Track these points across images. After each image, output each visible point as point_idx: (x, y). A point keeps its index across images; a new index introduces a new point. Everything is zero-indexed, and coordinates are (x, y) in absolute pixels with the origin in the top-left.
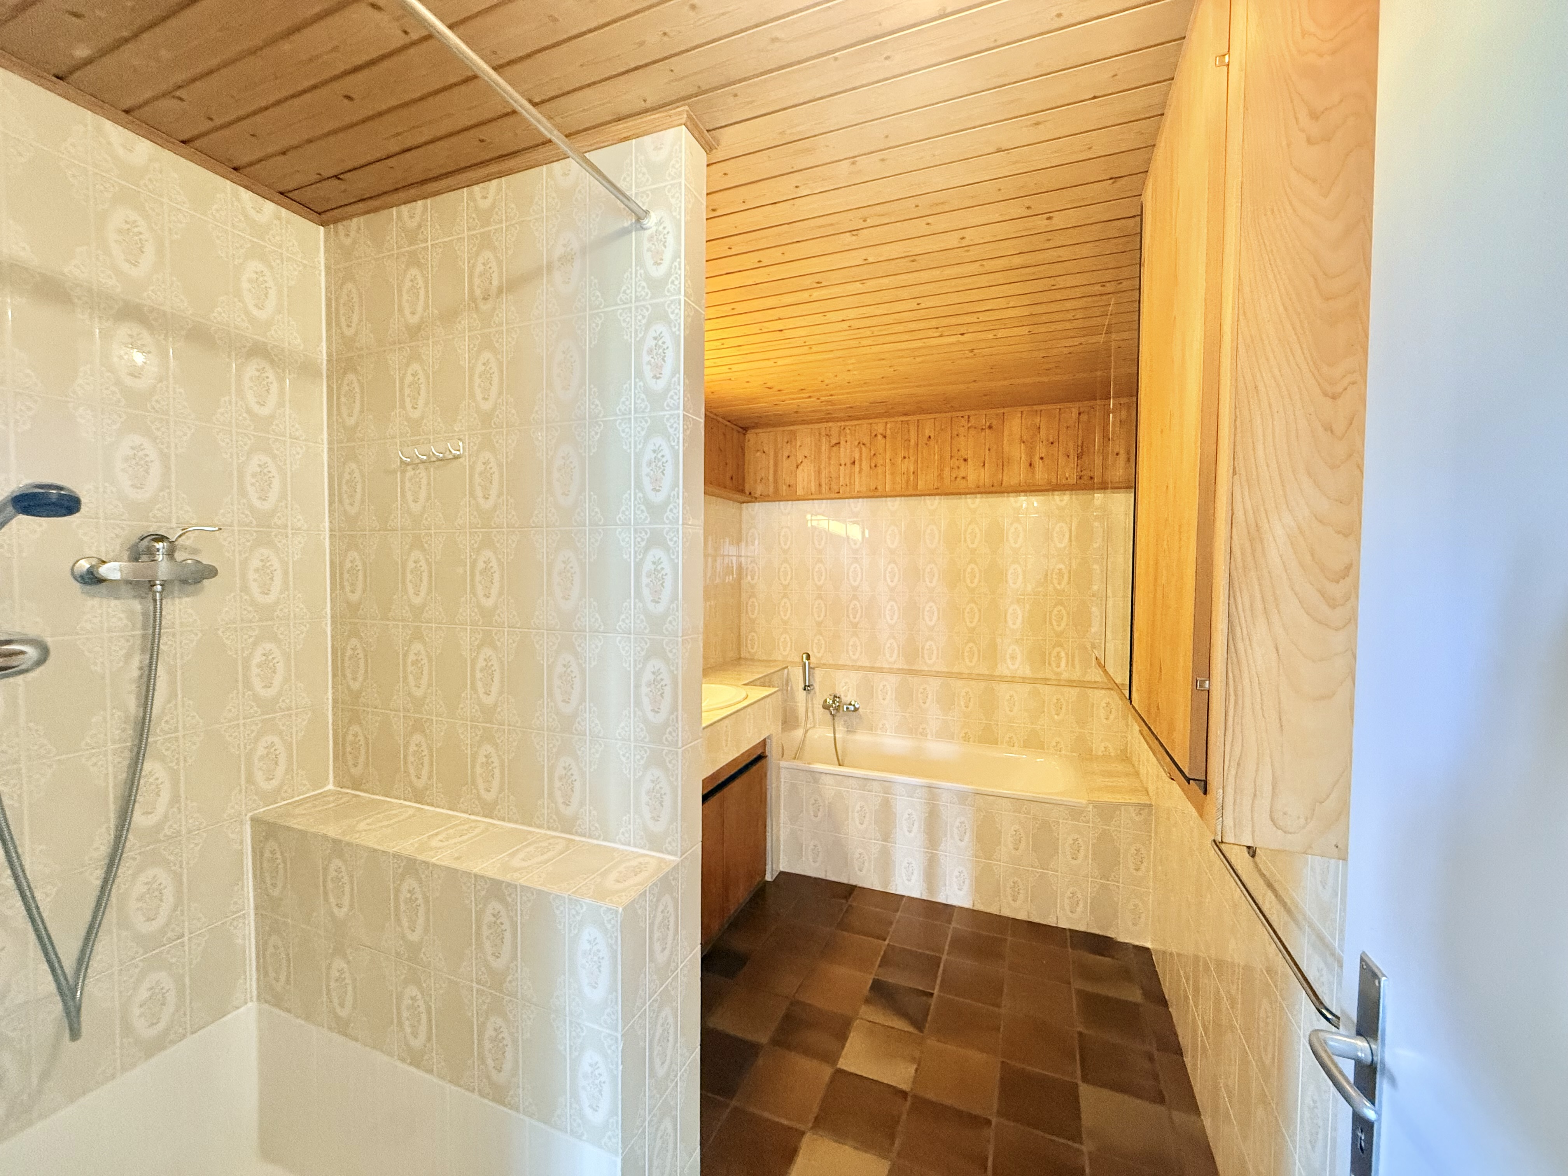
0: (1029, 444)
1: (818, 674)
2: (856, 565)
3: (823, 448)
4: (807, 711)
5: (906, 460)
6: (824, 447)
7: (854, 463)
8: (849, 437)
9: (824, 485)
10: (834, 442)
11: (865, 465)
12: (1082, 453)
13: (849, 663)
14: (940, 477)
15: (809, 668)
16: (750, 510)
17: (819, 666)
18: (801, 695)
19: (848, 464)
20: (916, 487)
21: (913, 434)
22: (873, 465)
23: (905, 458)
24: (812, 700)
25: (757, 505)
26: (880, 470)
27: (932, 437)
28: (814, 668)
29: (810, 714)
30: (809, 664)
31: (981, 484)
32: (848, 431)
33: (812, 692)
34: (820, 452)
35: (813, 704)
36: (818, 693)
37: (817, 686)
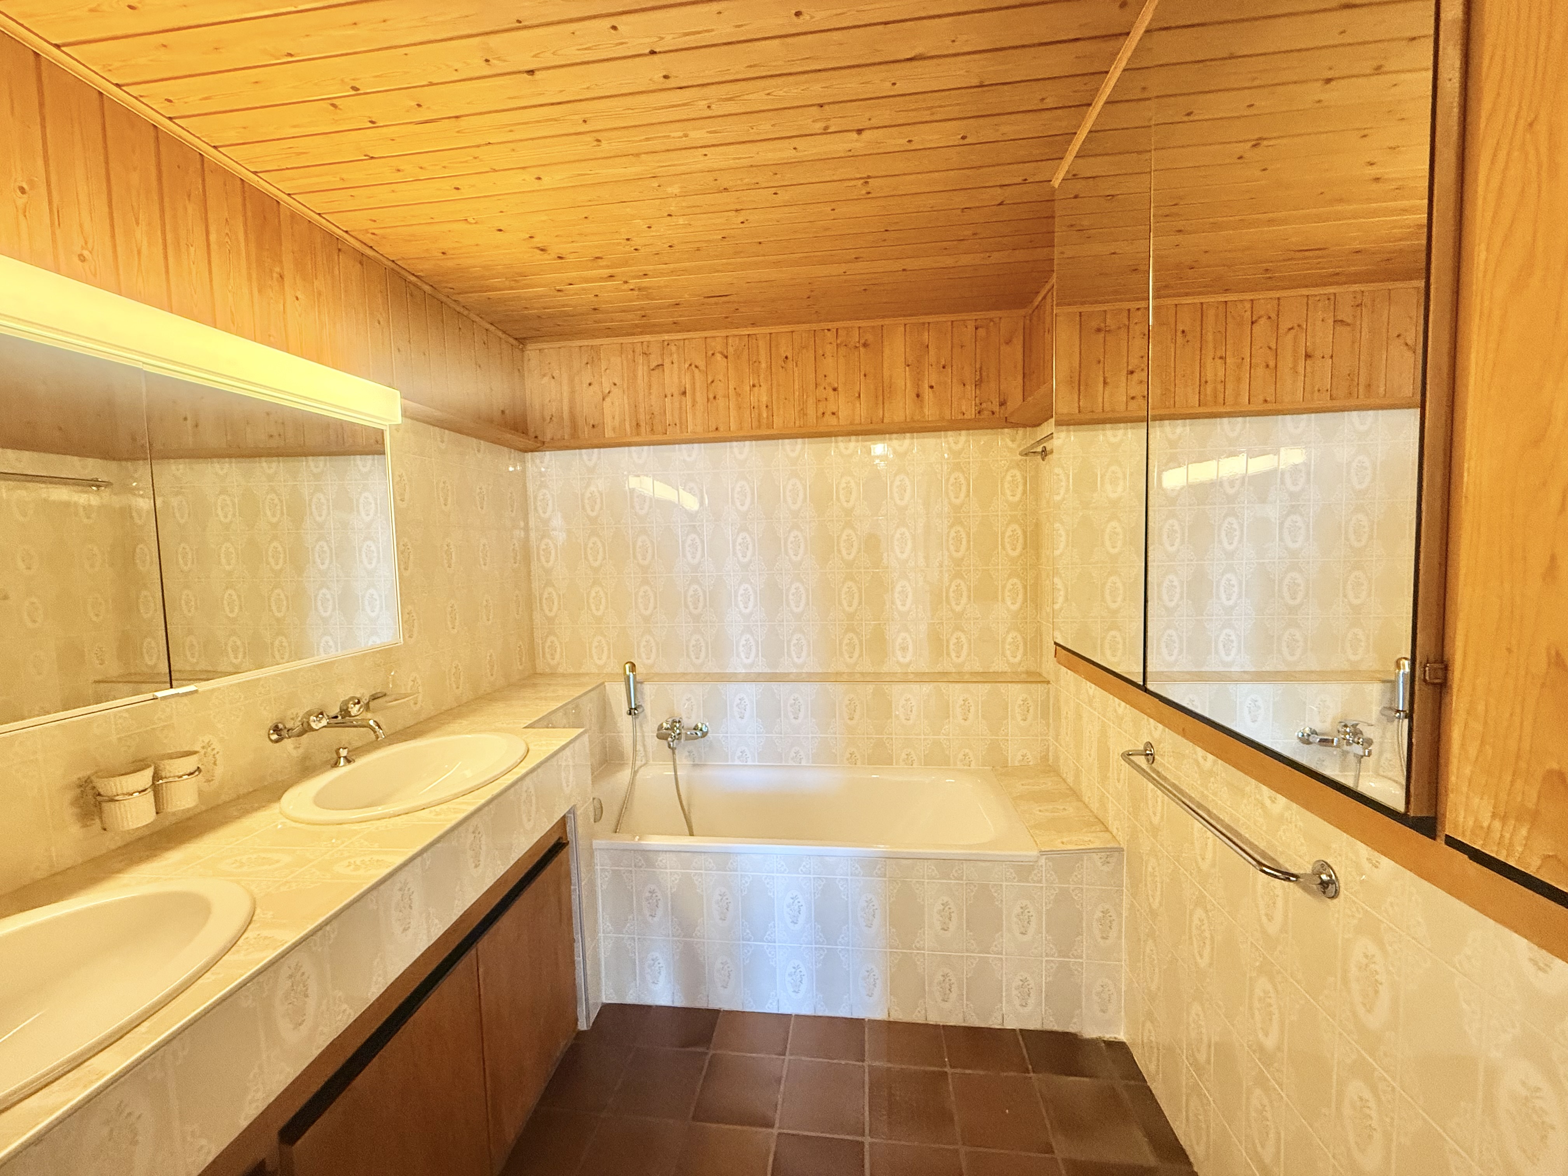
0: (916, 366)
1: (649, 690)
2: (693, 536)
3: (640, 373)
4: (635, 745)
5: (756, 389)
6: (642, 371)
7: (684, 393)
8: (675, 356)
9: (643, 424)
10: (654, 364)
11: (700, 398)
12: (981, 380)
13: (691, 670)
14: (803, 413)
15: (635, 682)
16: (538, 461)
17: (649, 678)
18: (625, 722)
19: (676, 394)
20: (770, 426)
21: (763, 353)
22: (711, 396)
23: (754, 386)
24: (641, 726)
25: (548, 455)
26: (721, 402)
27: (789, 357)
28: (642, 683)
29: (639, 747)
30: (635, 676)
31: (857, 421)
32: (674, 348)
33: (641, 716)
34: (635, 377)
35: (642, 732)
36: (649, 718)
37: (647, 707)
